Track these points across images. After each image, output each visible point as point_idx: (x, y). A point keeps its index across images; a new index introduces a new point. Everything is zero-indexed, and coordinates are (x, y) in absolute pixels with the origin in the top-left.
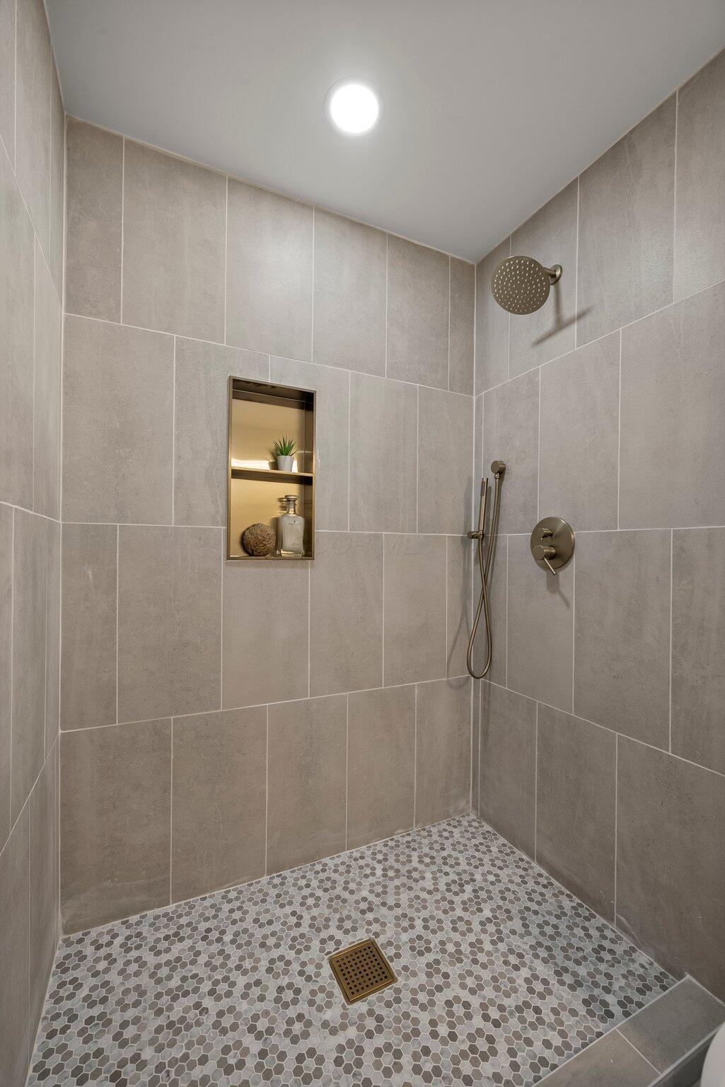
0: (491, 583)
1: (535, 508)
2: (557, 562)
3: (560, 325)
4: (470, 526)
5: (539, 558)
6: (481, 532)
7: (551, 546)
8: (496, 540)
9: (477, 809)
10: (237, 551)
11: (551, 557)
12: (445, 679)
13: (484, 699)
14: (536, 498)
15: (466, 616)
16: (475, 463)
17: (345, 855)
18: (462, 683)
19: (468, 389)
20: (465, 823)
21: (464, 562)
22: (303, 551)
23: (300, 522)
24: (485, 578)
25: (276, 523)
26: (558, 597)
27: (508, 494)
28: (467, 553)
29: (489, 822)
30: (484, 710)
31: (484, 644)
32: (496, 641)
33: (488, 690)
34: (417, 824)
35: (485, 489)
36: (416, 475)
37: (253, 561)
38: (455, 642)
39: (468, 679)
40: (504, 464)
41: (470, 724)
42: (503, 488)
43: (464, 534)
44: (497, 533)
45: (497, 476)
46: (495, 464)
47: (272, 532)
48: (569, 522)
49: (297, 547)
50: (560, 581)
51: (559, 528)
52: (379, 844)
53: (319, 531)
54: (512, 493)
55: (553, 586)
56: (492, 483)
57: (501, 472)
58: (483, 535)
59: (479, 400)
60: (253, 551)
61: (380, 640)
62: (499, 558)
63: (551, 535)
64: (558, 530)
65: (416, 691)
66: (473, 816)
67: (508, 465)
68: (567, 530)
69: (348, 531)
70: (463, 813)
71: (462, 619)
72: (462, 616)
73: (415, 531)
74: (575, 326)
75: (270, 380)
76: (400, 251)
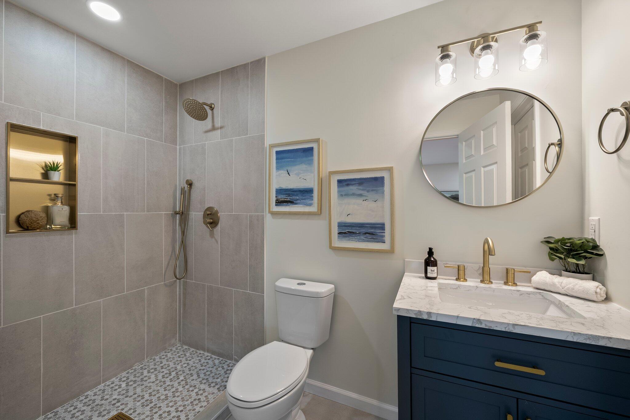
0: (186, 235)
1: (205, 202)
2: (213, 225)
3: (214, 128)
4: (176, 208)
5: (206, 223)
6: (181, 212)
7: (211, 219)
8: (189, 215)
9: (181, 341)
10: (14, 229)
11: (211, 223)
12: (163, 283)
13: (184, 289)
14: (205, 198)
15: (174, 251)
16: (179, 178)
17: (101, 386)
18: (172, 283)
19: (174, 142)
20: (174, 349)
21: (173, 225)
22: (69, 226)
23: (66, 209)
24: (183, 233)
25: (47, 210)
26: (213, 240)
27: (194, 195)
28: (174, 220)
29: (186, 344)
30: (183, 293)
31: (183, 263)
32: (189, 261)
33: (185, 283)
34: (147, 357)
35: (183, 191)
36: (145, 183)
37: (27, 233)
38: (168, 264)
39: (175, 281)
40: (192, 181)
41: (177, 302)
42: (192, 192)
43: (173, 212)
44: (189, 212)
45: (189, 186)
46: (187, 181)
47: (44, 215)
48: (217, 210)
49: (65, 223)
50: (215, 233)
51: (214, 211)
52: (124, 374)
53: (81, 214)
54: (195, 194)
55: (212, 235)
56: (186, 189)
57: (190, 184)
58: (182, 213)
59: (180, 149)
60: (28, 227)
61: (123, 268)
62: (190, 223)
63: (211, 214)
64: (213, 213)
65: (146, 292)
66: (178, 345)
67: (194, 182)
68: (217, 212)
69: (102, 213)
70: (173, 345)
71: (172, 253)
72: (172, 251)
73: (144, 212)
74: (219, 131)
75: (42, 127)
76: (134, 70)
